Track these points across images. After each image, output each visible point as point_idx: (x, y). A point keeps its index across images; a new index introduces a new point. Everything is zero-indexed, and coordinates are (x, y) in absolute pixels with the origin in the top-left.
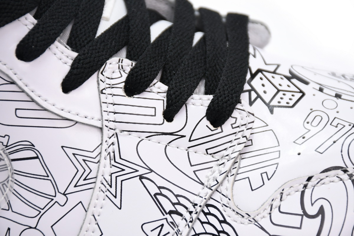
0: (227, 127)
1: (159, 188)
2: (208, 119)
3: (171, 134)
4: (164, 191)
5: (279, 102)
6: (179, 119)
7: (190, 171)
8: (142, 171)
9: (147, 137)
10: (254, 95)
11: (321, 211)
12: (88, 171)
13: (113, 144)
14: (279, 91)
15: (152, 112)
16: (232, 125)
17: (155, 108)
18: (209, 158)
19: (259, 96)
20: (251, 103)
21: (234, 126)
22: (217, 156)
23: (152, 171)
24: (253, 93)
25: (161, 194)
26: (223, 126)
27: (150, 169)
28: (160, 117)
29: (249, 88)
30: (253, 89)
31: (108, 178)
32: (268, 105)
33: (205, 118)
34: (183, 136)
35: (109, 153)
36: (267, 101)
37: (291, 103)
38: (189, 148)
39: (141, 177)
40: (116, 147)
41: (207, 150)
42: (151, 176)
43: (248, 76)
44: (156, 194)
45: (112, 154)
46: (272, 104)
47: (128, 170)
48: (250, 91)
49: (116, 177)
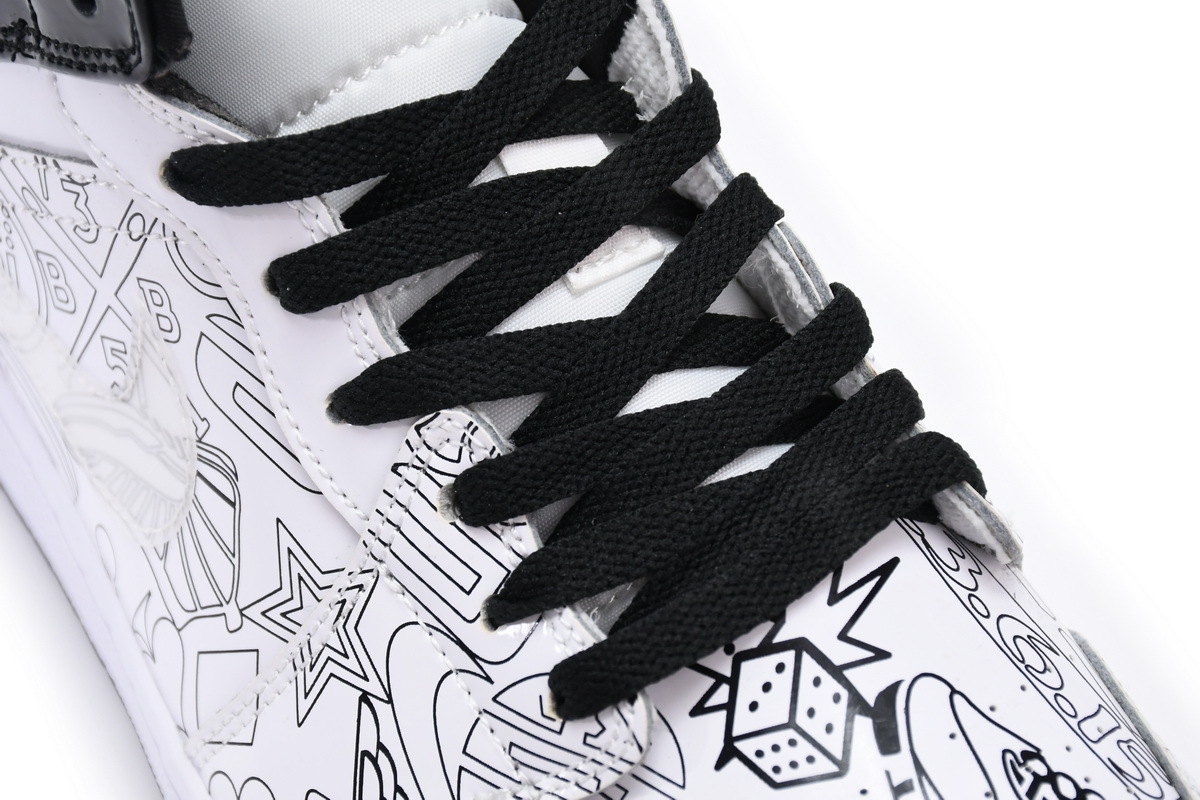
0: (574, 732)
1: (381, 746)
2: (551, 684)
3: (473, 656)
4: (382, 760)
5: (759, 754)
7: (455, 759)
8: (373, 687)
9: (428, 625)
10: (722, 695)
12: (295, 604)
13: (360, 587)
14: (791, 724)
15: (468, 580)
16: (586, 735)
17: (480, 577)
18: (506, 765)
19: (730, 707)
20: (699, 710)
21: (590, 740)
22: (523, 774)
23: (390, 701)
24: (724, 689)
25: (374, 761)
26: (569, 725)
27: (389, 696)
28: (474, 604)
29: (727, 673)
30: (733, 682)
31: (316, 647)
32: (729, 739)
33: (547, 678)
34: (488, 679)
35: (344, 602)
36: (736, 732)
37: (787, 774)
38: (485, 711)
39: (365, 698)
40: (364, 596)
41: (512, 744)
42: (382, 709)
43: (752, 640)
44: (366, 753)
45: (348, 606)
46: (739, 745)
47: (352, 663)
48: (720, 679)
49: (329, 658)
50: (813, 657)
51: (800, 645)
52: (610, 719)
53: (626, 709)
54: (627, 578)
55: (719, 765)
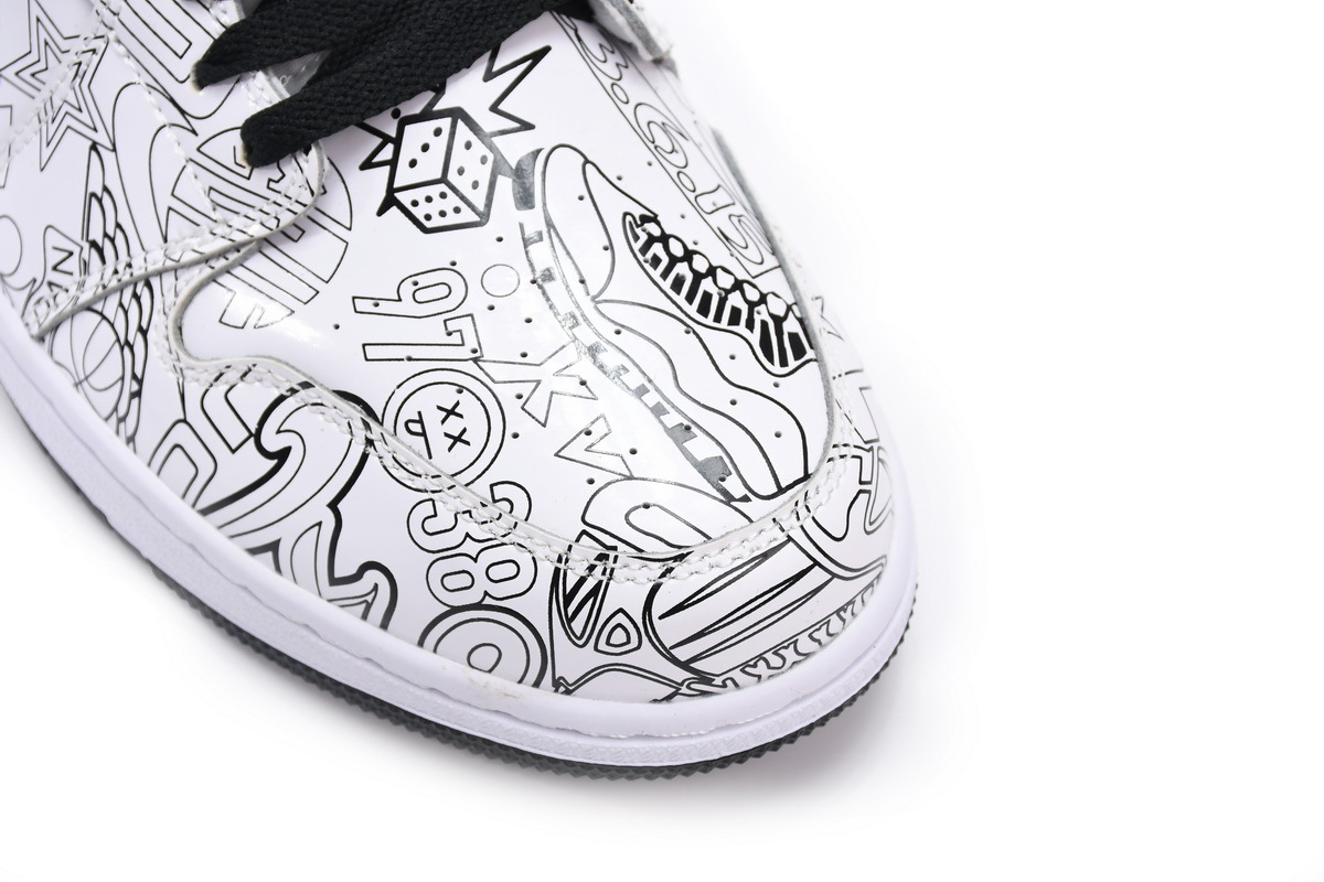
1: (105, 189)
2: (243, 136)
3: (183, 112)
4: (106, 200)
5: (415, 203)
6: (209, 97)
7: (165, 200)
8: (101, 138)
9: (148, 85)
10: (387, 153)
11: (282, 455)
12: (41, 65)
13: (94, 51)
14: (443, 180)
15: (180, 46)
16: (270, 180)
17: (191, 44)
18: (206, 207)
19: (393, 163)
20: (368, 164)
21: (272, 185)
22: (219, 215)
23: (114, 150)
24: (390, 148)
25: (100, 201)
26: (256, 171)
27: (114, 145)
28: (185, 68)
29: (393, 134)
30: (397, 142)
31: (57, 103)
32: (391, 190)
33: (239, 131)
34: (194, 132)
35: (80, 64)
36: (397, 184)
37: (436, 222)
38: (192, 160)
39: (94, 147)
40: (96, 58)
41: (211, 188)
42: (107, 156)
43: (415, 106)
44: (93, 195)
45: (83, 67)
46: (398, 195)
47: (84, 117)
48: (386, 139)
49: (67, 113)
50: (467, 124)
51: (457, 114)
52: (289, 167)
53: (302, 158)
54: (314, 49)
55: (381, 212)
